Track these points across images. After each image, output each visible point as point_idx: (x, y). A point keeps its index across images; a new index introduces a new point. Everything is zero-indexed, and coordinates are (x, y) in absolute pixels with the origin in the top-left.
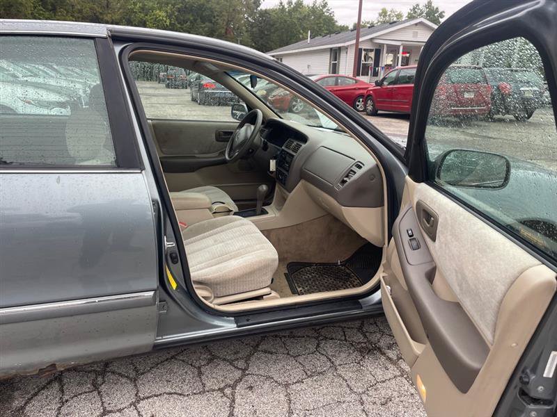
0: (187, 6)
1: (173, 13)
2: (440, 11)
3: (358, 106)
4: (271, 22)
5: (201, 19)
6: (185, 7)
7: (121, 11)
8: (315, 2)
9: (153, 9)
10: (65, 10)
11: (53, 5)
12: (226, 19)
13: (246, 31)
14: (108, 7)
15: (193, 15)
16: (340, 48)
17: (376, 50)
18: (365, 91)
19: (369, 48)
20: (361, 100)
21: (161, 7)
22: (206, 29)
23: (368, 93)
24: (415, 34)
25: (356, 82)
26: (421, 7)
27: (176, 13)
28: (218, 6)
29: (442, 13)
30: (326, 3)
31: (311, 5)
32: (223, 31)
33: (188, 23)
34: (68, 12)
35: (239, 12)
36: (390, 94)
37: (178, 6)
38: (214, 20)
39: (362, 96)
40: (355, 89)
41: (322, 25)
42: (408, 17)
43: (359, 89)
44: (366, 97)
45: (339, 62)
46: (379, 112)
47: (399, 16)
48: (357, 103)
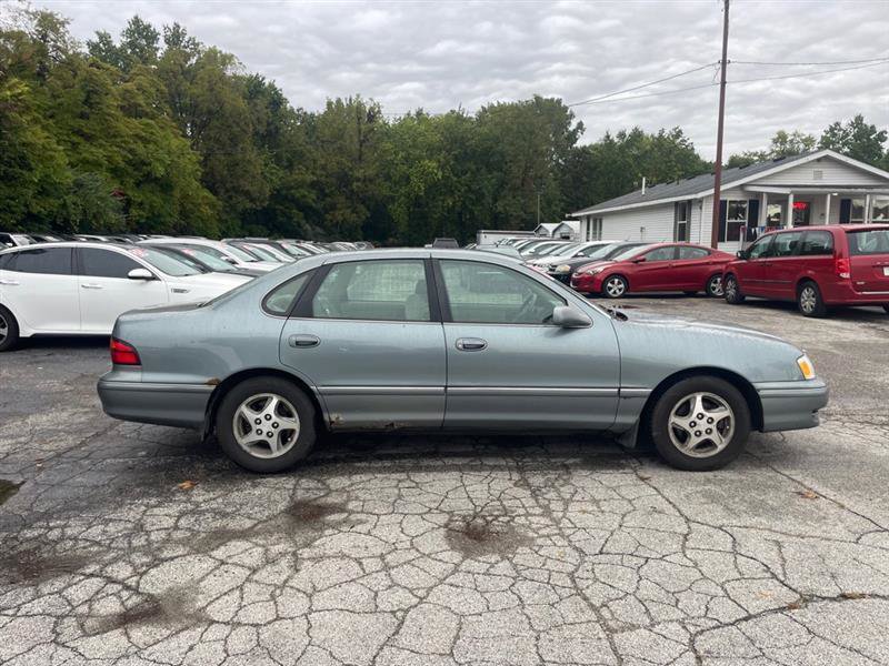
0: (468, 151)
1: (448, 162)
2: (879, 130)
3: (714, 289)
4: (592, 165)
5: (487, 167)
6: (466, 153)
7: (377, 164)
8: (663, 131)
9: (420, 158)
10: (305, 166)
11: (289, 160)
12: (523, 164)
13: (555, 180)
14: (360, 159)
15: (475, 164)
16: (690, 201)
17: (750, 201)
18: (724, 267)
19: (738, 199)
20: (719, 279)
21: (432, 155)
22: (494, 180)
23: (729, 270)
24: (819, 175)
25: (709, 254)
26: (843, 126)
27: (452, 163)
28: (513, 148)
29: (882, 133)
30: (680, 131)
31: (656, 135)
32: (519, 182)
33: (468, 175)
34: (307, 169)
35: (543, 154)
36: (762, 271)
37: (456, 153)
38: (505, 167)
39: (719, 273)
40: (707, 264)
41: (674, 163)
42: (821, 142)
43: (715, 263)
44: (727, 276)
45: (689, 223)
46: (747, 298)
47: (809, 141)
48: (713, 285)
